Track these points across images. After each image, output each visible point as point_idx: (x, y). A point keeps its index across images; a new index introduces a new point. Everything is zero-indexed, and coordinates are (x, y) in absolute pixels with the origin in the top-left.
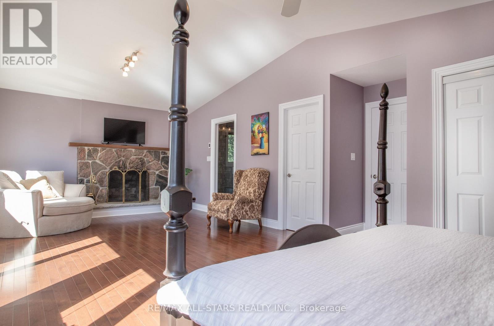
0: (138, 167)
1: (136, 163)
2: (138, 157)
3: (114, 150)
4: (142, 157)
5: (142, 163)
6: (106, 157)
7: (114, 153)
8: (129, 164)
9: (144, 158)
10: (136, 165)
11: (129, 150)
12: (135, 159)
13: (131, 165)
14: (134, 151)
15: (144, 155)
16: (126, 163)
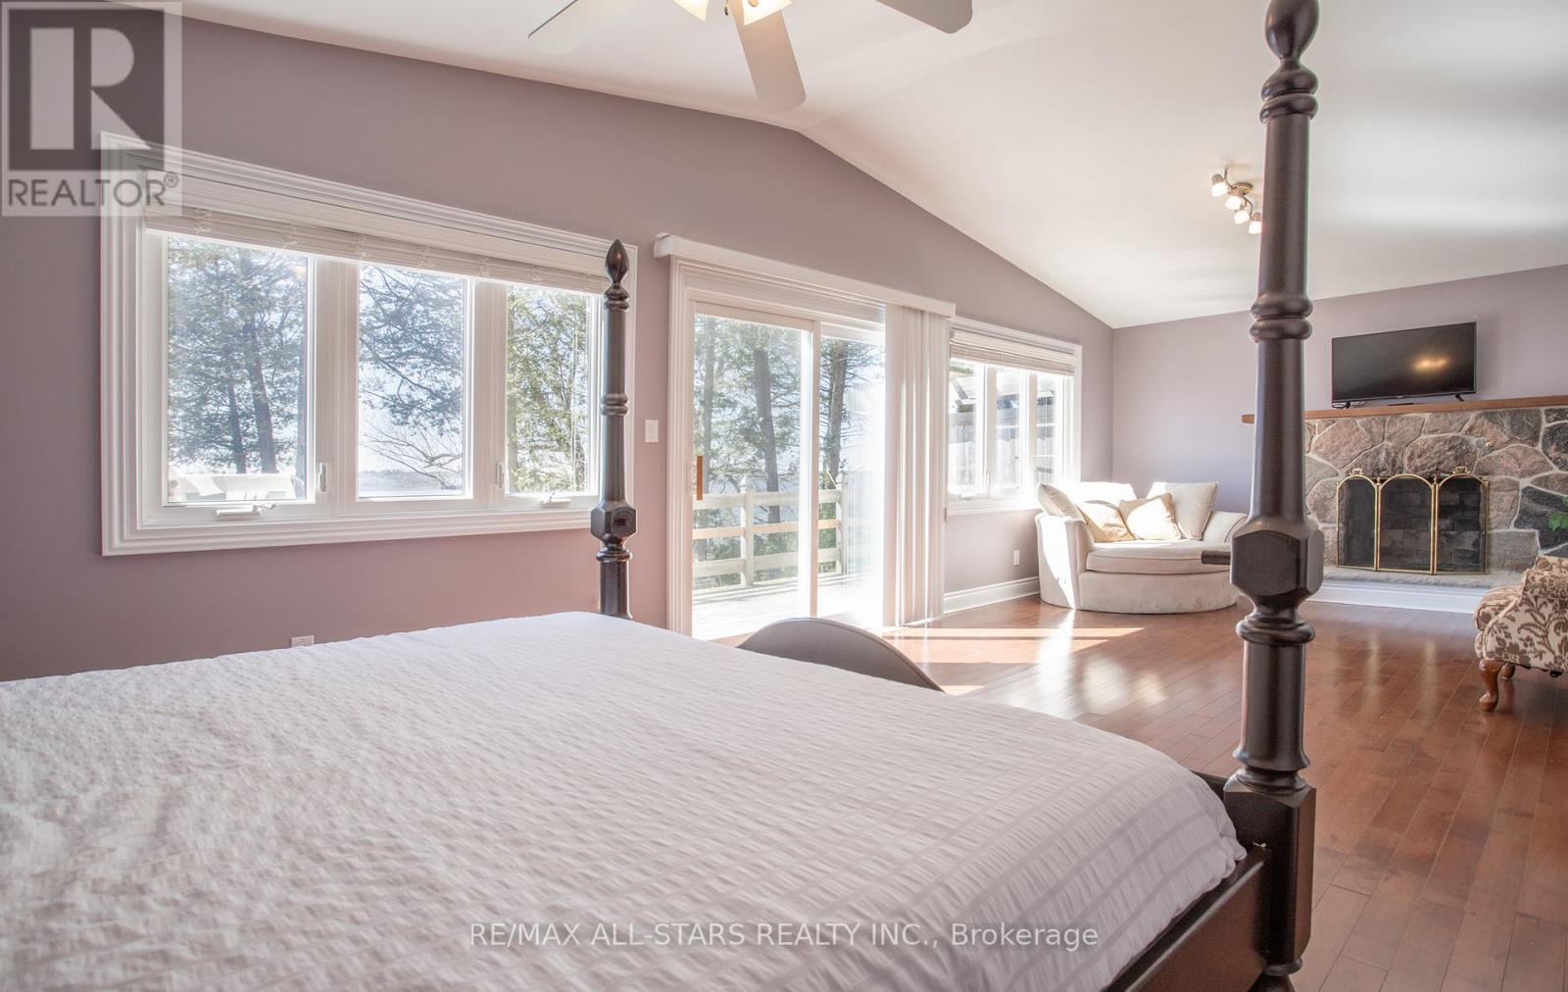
0: (1441, 467)
1: (1436, 453)
2: (1442, 435)
3: (1358, 421)
4: (1460, 434)
5: (1457, 451)
6: (1333, 442)
7: (1358, 429)
8: (1410, 459)
9: (1468, 437)
10: (1435, 461)
11: (1412, 418)
12: (1431, 441)
13: (1418, 462)
14: (1427, 420)
15: (1466, 427)
16: (1399, 456)
